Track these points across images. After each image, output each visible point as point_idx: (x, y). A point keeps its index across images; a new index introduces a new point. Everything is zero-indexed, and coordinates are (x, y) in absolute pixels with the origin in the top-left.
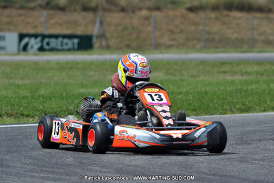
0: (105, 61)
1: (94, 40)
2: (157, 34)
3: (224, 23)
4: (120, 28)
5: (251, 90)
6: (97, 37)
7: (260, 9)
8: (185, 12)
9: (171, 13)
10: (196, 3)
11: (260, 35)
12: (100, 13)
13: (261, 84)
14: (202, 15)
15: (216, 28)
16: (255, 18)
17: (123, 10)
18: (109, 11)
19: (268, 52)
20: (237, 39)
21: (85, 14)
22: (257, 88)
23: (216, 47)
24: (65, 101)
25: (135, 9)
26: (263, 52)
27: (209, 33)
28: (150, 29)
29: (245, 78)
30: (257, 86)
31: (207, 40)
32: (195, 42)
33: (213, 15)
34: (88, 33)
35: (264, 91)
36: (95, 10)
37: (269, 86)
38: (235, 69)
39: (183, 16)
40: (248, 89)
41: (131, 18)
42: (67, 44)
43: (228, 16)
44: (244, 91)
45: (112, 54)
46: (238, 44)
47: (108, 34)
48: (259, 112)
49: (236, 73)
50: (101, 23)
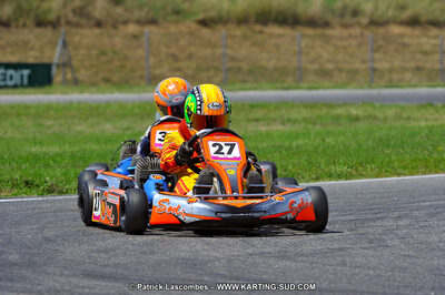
0: (71, 103)
1: (54, 70)
2: (152, 61)
3: (255, 44)
4: (94, 52)
5: (297, 148)
6: (58, 66)
7: (312, 23)
8: (194, 26)
9: (173, 29)
10: (212, 14)
11: (312, 62)
12: (63, 29)
13: (312, 137)
14: (222, 31)
15: (243, 51)
16: (303, 36)
17: (99, 24)
18: (78, 25)
19: (324, 88)
20: (276, 69)
21: (39, 30)
22: (306, 144)
23: (244, 81)
24: (7, 165)
25: (117, 24)
26: (316, 88)
27: (233, 59)
28: (140, 53)
29: (288, 128)
30: (307, 140)
31: (229, 70)
32: (211, 73)
33: (238, 32)
34: (45, 61)
35: (317, 148)
36: (55, 24)
37: (323, 140)
38: (273, 115)
39: (192, 33)
40: (291, 145)
41: (110, 37)
42: (11, 78)
43: (261, 32)
44: (285, 149)
45: (82, 92)
46: (277, 76)
47: (75, 63)
48: (308, 181)
49: (274, 120)
50: (65, 44)
